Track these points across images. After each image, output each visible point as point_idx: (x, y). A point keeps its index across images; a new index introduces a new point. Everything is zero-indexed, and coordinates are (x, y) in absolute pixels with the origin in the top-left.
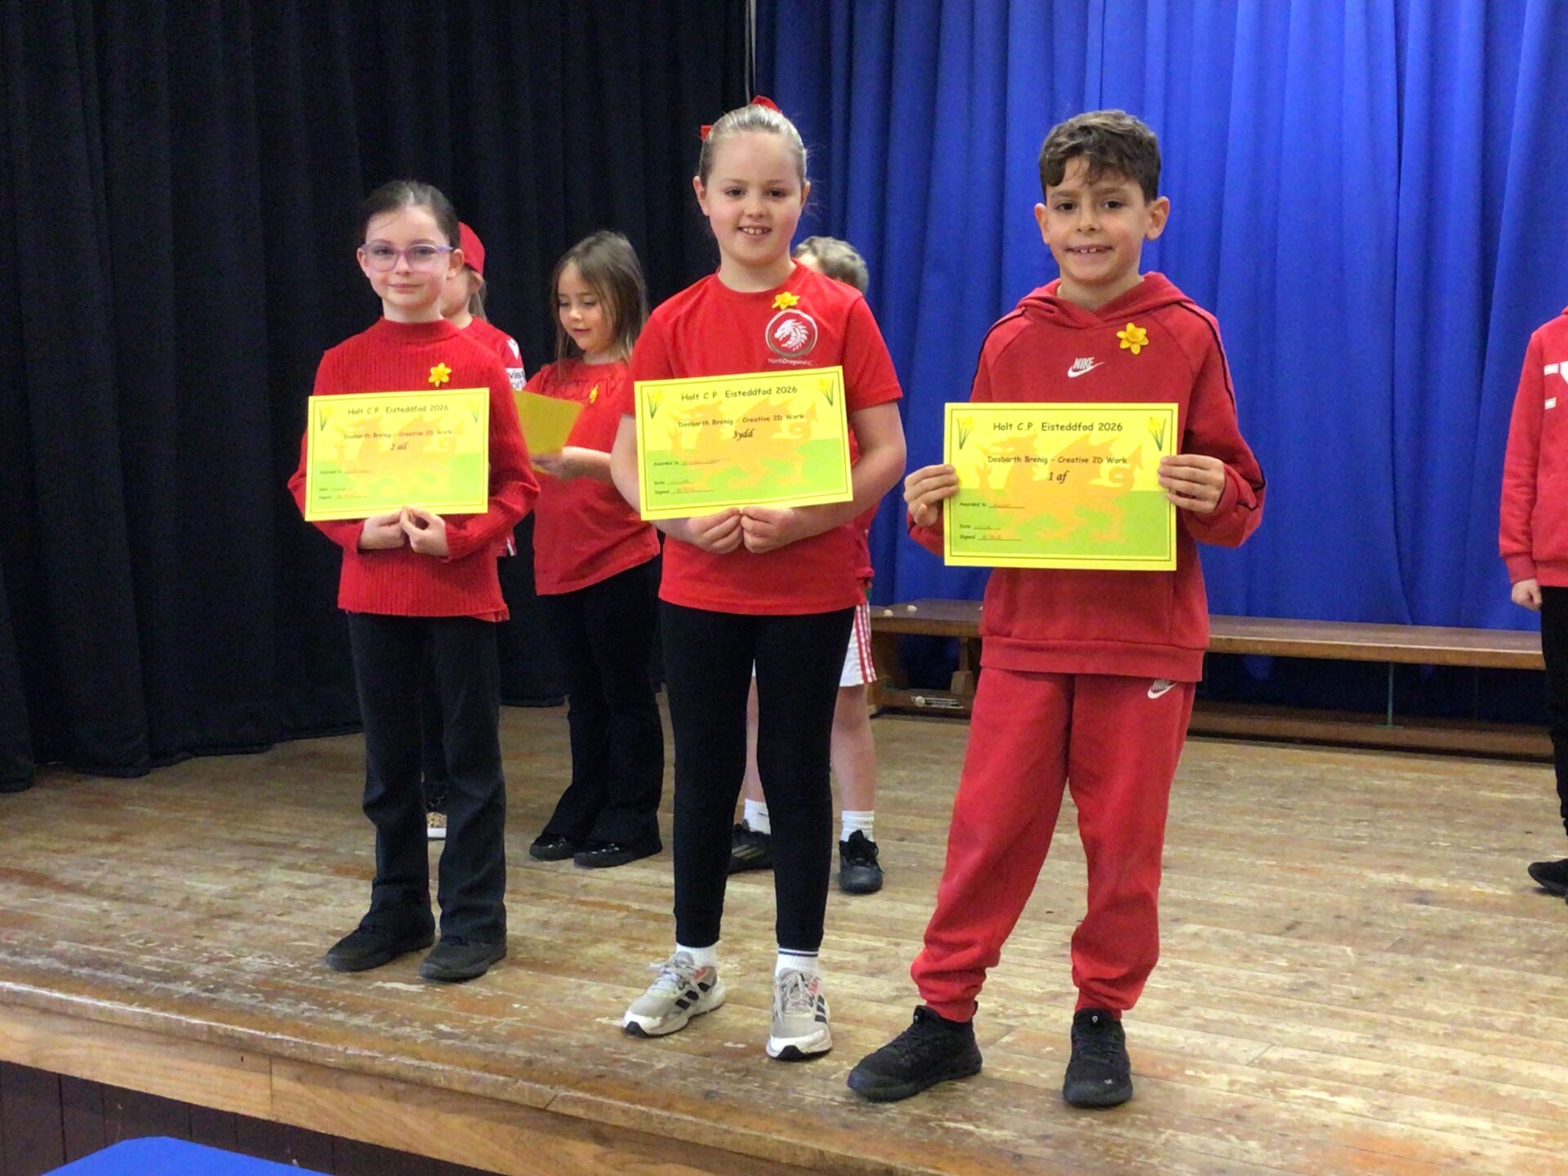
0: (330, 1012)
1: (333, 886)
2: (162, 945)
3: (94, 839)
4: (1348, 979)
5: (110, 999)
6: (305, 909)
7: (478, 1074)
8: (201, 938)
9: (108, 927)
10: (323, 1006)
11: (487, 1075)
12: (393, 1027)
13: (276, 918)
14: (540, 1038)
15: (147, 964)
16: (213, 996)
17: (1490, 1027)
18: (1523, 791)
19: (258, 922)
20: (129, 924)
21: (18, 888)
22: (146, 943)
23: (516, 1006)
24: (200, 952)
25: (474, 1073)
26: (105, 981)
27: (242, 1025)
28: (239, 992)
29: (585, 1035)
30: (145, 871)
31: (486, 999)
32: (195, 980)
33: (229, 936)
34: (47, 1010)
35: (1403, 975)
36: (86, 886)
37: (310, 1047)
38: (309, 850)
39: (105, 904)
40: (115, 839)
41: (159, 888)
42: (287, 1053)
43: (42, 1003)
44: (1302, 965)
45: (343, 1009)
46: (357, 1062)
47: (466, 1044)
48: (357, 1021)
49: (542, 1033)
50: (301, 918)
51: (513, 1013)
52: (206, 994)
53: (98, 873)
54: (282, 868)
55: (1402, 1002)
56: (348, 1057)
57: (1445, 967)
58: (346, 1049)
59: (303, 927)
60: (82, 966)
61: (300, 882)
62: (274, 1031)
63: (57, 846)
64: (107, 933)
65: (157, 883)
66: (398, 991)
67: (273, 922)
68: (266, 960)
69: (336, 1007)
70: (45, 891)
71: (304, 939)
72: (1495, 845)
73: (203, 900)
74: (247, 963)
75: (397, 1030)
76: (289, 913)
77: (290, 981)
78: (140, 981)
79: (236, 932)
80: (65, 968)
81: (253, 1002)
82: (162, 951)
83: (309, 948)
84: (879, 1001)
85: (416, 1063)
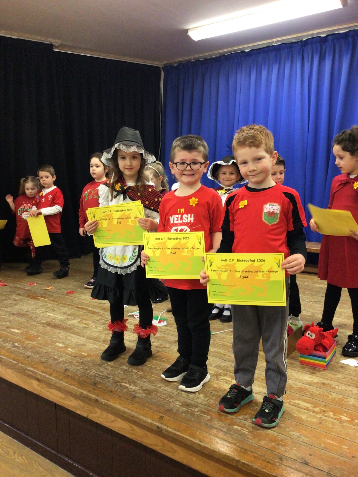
66: (14, 332)
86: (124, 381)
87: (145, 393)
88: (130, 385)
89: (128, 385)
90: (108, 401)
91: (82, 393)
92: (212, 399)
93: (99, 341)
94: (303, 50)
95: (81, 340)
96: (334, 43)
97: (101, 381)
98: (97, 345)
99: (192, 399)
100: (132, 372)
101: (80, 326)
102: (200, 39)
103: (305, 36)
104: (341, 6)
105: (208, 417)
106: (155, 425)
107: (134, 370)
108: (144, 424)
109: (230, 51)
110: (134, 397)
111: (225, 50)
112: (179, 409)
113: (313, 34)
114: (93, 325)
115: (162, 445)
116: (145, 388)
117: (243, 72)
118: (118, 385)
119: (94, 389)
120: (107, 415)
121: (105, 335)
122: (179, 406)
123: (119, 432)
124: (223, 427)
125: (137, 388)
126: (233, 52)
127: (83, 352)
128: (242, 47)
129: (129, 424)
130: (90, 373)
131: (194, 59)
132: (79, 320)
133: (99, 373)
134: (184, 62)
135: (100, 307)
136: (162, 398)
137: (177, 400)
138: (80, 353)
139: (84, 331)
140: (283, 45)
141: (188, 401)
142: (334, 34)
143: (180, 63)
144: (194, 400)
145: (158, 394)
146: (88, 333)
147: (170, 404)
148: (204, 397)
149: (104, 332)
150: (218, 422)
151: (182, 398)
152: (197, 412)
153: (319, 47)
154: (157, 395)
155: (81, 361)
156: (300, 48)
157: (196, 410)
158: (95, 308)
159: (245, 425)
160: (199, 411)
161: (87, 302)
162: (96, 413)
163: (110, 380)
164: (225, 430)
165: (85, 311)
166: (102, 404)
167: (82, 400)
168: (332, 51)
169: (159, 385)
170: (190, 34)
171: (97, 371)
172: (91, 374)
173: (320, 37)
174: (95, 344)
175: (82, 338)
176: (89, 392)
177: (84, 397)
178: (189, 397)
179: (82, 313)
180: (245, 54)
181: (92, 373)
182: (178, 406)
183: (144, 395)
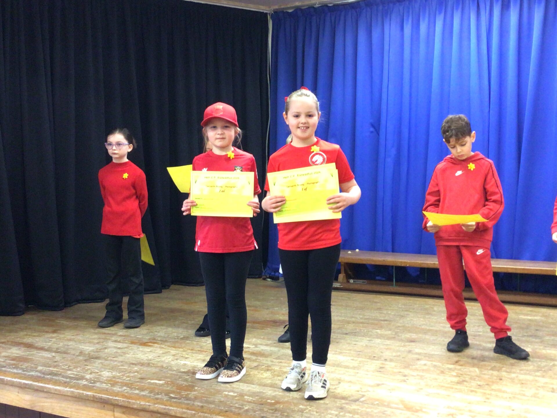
0: (134, 390)
1: (130, 348)
2: (74, 368)
3: (47, 332)
4: (476, 380)
5: (59, 386)
6: (122, 356)
7: (186, 411)
8: (87, 365)
9: (56, 362)
10: (131, 389)
11: (189, 411)
12: (155, 395)
13: (112, 359)
14: (205, 399)
15: (70, 374)
16: (93, 385)
17: (524, 395)
18: (534, 316)
19: (106, 360)
20: (62, 361)
21: (23, 349)
22: (69, 367)
23: (196, 388)
24: (87, 370)
25: (184, 410)
26: (56, 380)
27: (105, 394)
28: (102, 384)
29: (220, 398)
30: (66, 343)
31: (186, 386)
32: (87, 380)
33: (96, 365)
34: (37, 390)
35: (495, 378)
36: (46, 348)
37: (128, 402)
38: (121, 336)
39: (53, 354)
40: (54, 332)
41: (71, 348)
42: (120, 404)
43: (36, 388)
44: (462, 375)
45: (138, 389)
46: (144, 407)
47: (180, 401)
48: (143, 393)
49: (205, 397)
50: (120, 359)
51: (195, 391)
52: (91, 384)
53: (50, 344)
54: (112, 342)
55: (494, 387)
56: (141, 405)
57: (509, 375)
58: (140, 402)
59: (122, 362)
60: (48, 375)
61: (119, 346)
62: (116, 397)
63: (35, 334)
64: (55, 364)
65: (71, 347)
66: (156, 383)
67: (111, 360)
68: (110, 373)
69: (135, 389)
70: (32, 350)
71: (122, 366)
72: (525, 334)
73: (87, 353)
74: (104, 374)
75: (157, 396)
76: (116, 357)
77: (118, 380)
78: (68, 380)
79: (99, 363)
80: (42, 375)
81: (107, 387)
82: (74, 370)
83: (125, 369)
85: (164, 407)
117: (393, 23)
131: (319, 4)
134: (304, 8)
143: (298, 9)
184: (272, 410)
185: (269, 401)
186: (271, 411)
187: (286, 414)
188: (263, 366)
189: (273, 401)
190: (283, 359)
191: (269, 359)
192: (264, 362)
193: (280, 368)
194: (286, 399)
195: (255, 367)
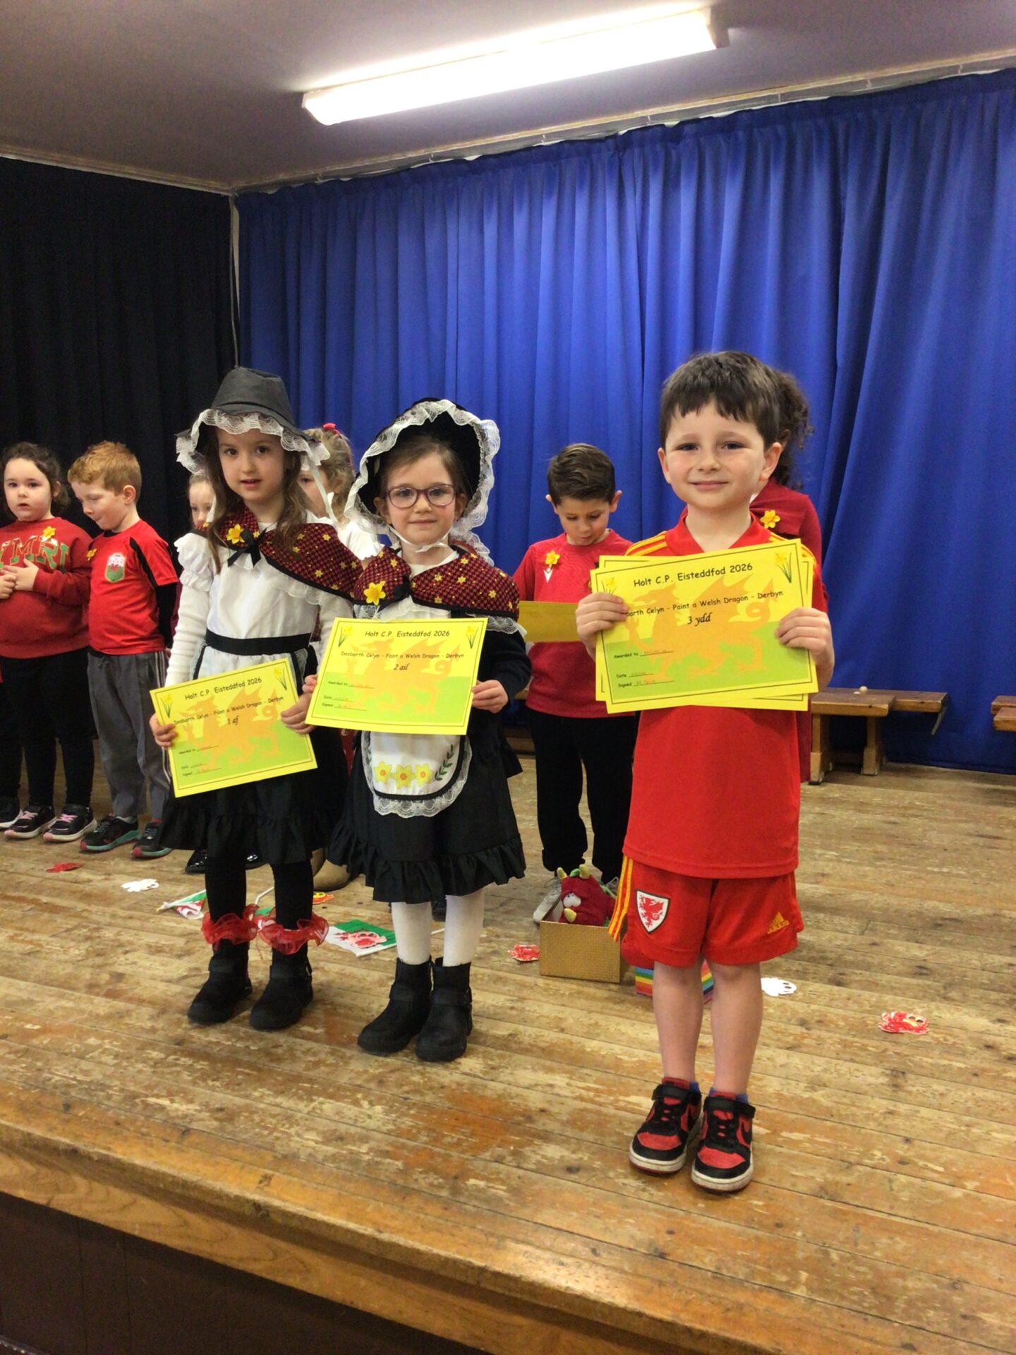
84: (170, 981)
86: (156, 1092)
87: (216, 1119)
88: (172, 1101)
89: (165, 1102)
90: (109, 1149)
91: (29, 1134)
92: (407, 1115)
93: (74, 989)
94: (620, 160)
95: (20, 990)
96: (699, 145)
97: (86, 1098)
98: (70, 1000)
99: (351, 1122)
100: (176, 1065)
101: (15, 949)
102: (338, 121)
103: (624, 121)
104: (711, 46)
105: (397, 1163)
106: (248, 1201)
107: (183, 1059)
108: (217, 1202)
109: (425, 159)
110: (186, 1132)
111: (411, 155)
112: (316, 1151)
113: (644, 118)
114: (55, 944)
115: (271, 1255)
116: (217, 1106)
117: (463, 219)
118: (137, 1104)
119: (67, 1121)
120: (108, 1193)
121: (90, 970)
122: (317, 1142)
123: (144, 1236)
124: (440, 1187)
125: (191, 1107)
126: (433, 159)
127: (28, 1022)
128: (455, 147)
129: (174, 1208)
130: (50, 1079)
131: (324, 178)
132: (11, 932)
133: (80, 1077)
134: (295, 186)
135: (74, 892)
136: (267, 1128)
137: (309, 1129)
138: (18, 1024)
139: (28, 964)
140: (566, 145)
141: (342, 1128)
142: (698, 121)
143: (285, 187)
144: (359, 1124)
145: (257, 1118)
146: (41, 966)
147: (290, 1140)
148: (386, 1113)
149: (90, 962)
150: (424, 1176)
151: (325, 1122)
152: (367, 1153)
153: (662, 155)
154: (252, 1120)
155: (23, 1046)
156: (612, 156)
157: (364, 1149)
158: (59, 895)
159: (499, 1173)
160: (371, 1150)
161: (34, 881)
162: (74, 1189)
163: (111, 1092)
164: (444, 1193)
165: (29, 907)
166: (90, 1159)
167: (30, 1158)
168: (696, 163)
169: (256, 1094)
170: (310, 105)
171: (71, 1072)
172: (53, 1081)
173: (663, 125)
174: (62, 996)
175: (22, 984)
176: (51, 1129)
177: (36, 1147)
178: (343, 1117)
179: (18, 912)
180: (464, 166)
181: (57, 1078)
182: (313, 1144)
183: (215, 1124)
184: (16, 1052)
185: (29, 1026)
186: (12, 1056)
187: (39, 1064)
188: (85, 927)
189: (37, 1027)
190: (140, 910)
191: (110, 910)
192: (95, 917)
193: (119, 934)
194: (71, 1020)
195: (68, 930)
